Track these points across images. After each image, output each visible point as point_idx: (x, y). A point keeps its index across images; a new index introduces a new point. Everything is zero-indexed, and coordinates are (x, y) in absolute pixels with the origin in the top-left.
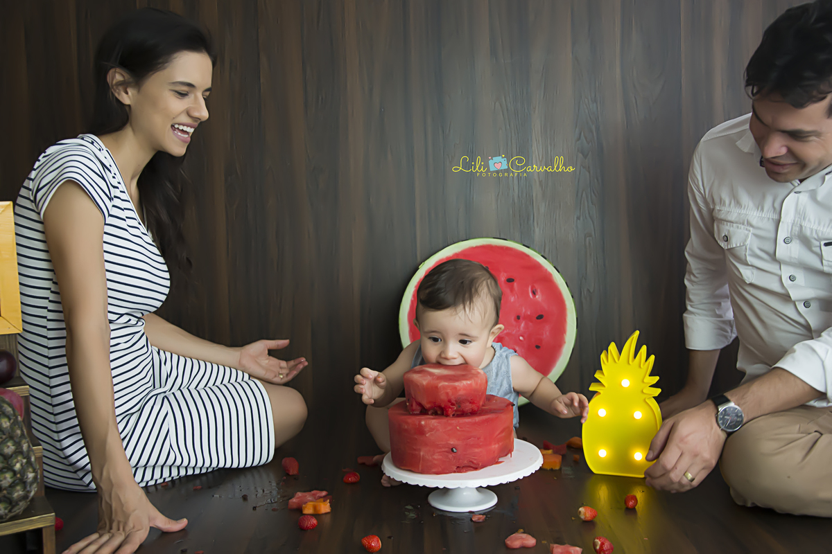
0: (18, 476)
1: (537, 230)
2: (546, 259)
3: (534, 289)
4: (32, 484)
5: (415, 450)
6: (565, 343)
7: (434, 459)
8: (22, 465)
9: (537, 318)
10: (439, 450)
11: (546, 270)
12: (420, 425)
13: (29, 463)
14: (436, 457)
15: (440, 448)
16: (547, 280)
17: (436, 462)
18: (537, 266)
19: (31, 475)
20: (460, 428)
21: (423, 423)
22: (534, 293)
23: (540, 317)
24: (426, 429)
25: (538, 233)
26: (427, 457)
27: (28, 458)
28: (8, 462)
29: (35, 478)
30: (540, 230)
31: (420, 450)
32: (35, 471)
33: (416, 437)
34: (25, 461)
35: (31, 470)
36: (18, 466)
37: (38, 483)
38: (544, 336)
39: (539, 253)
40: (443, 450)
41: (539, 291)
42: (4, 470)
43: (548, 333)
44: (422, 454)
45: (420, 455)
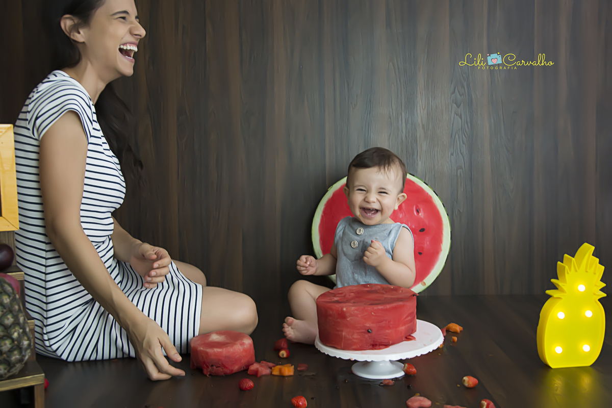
0: (16, 343)
1: (420, 163)
2: (427, 185)
3: (418, 208)
4: (26, 349)
5: (338, 331)
6: (441, 250)
7: (354, 338)
8: (19, 334)
9: (420, 231)
10: (358, 331)
11: (428, 193)
12: (342, 311)
13: (24, 332)
14: (355, 336)
15: (358, 330)
16: (428, 201)
17: (355, 341)
18: (420, 191)
19: (26, 343)
20: (374, 313)
21: (345, 309)
22: (418, 212)
23: (422, 230)
24: (348, 315)
25: (420, 166)
26: (348, 336)
27: (24, 329)
28: (7, 332)
29: (29, 345)
30: (422, 162)
31: (342, 331)
32: (29, 339)
33: (339, 320)
34: (21, 331)
35: (26, 338)
36: (15, 335)
37: (31, 350)
38: (426, 245)
39: (422, 181)
40: (361, 331)
41: (421, 209)
42: (5, 338)
43: (428, 243)
44: (344, 334)
45: (342, 335)
